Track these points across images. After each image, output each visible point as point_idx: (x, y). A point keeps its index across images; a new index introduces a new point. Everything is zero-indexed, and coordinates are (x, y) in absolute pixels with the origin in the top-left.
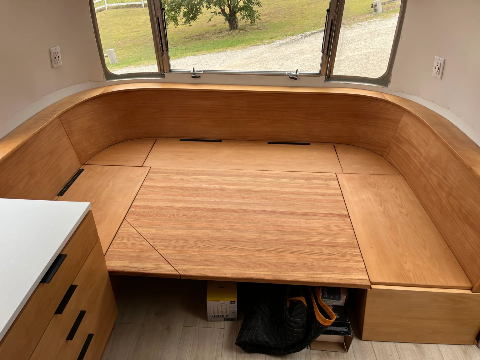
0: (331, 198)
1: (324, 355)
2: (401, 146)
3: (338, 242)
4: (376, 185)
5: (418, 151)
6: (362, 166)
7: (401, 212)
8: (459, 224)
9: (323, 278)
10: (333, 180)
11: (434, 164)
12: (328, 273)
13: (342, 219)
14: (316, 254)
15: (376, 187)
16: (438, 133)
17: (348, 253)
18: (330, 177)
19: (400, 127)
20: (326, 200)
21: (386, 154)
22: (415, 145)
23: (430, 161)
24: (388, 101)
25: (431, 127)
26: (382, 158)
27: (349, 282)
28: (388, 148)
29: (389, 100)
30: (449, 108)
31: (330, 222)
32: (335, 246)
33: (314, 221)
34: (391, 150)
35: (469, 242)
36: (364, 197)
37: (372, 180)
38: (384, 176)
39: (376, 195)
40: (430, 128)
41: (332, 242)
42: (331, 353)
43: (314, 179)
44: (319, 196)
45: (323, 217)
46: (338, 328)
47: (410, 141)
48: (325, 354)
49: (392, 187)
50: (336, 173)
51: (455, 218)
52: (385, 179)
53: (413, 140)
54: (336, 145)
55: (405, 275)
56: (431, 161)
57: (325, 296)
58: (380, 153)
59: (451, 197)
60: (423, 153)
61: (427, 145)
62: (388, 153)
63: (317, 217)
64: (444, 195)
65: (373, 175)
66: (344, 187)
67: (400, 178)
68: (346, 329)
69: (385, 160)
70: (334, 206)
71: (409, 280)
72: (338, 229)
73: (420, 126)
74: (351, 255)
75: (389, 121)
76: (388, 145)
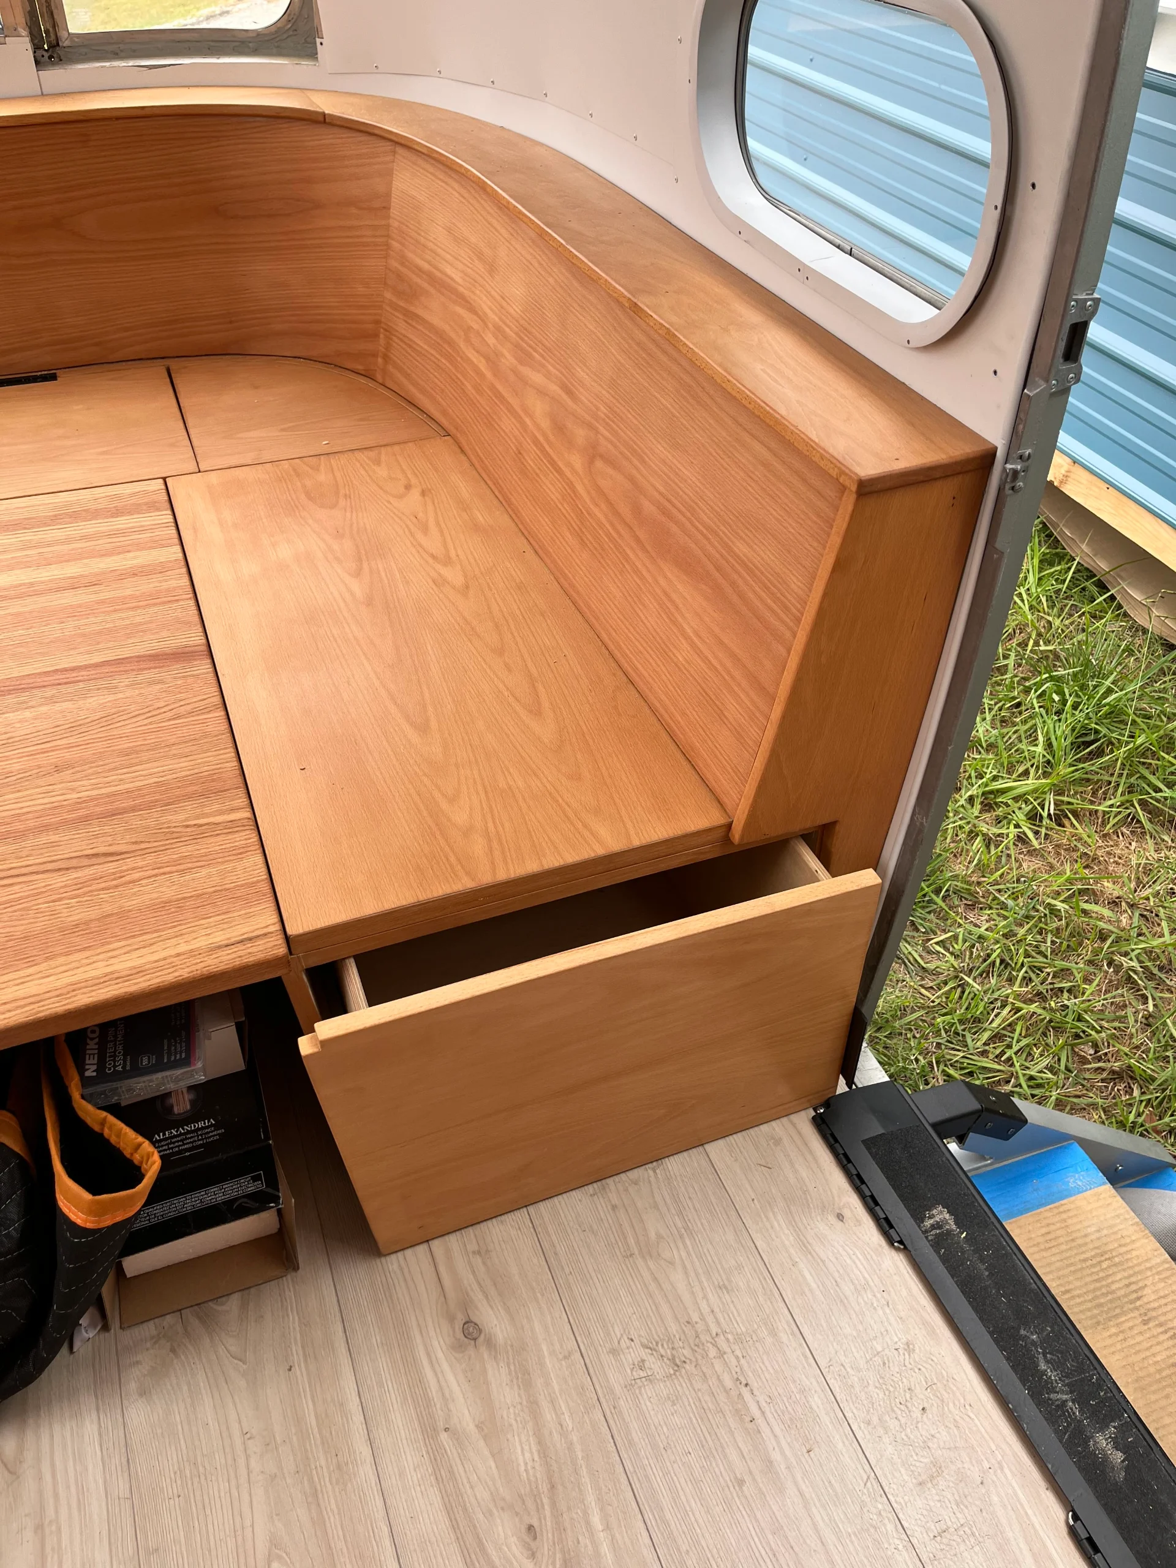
0: (129, 589)
1: (186, 1330)
2: (420, 312)
3: (139, 789)
4: (342, 492)
5: (472, 310)
6: (283, 430)
7: (439, 582)
8: (645, 573)
9: (38, 998)
10: (152, 506)
11: (526, 343)
12: (71, 958)
13: (172, 673)
14: (18, 876)
15: (342, 502)
16: (511, 196)
17: (187, 826)
18: (133, 501)
19: (396, 224)
20: (102, 602)
21: (380, 360)
22: (461, 289)
23: (514, 336)
24: (324, 115)
25: (489, 182)
26: (371, 384)
27: (176, 974)
28: (382, 336)
29: (326, 112)
30: (546, 94)
31: (111, 698)
32: (124, 811)
33: (27, 714)
34: (394, 338)
35: (687, 638)
36: (285, 552)
37: (322, 477)
38: (372, 454)
39: (339, 535)
40: (483, 187)
41: (108, 796)
42: (223, 1304)
43: (55, 519)
44: (67, 594)
45: (81, 685)
46: (214, 1189)
47: (443, 277)
48: (195, 1322)
49: (408, 487)
50: (164, 479)
51: (628, 551)
52: (378, 462)
53: (449, 270)
54: (174, 364)
55: (451, 854)
56: (516, 334)
57: (115, 1066)
58: (359, 367)
59: (599, 464)
60: (488, 311)
61: (492, 269)
62: (386, 358)
63: (50, 692)
64: (578, 461)
65: (331, 456)
66: (195, 530)
67: (440, 448)
68: (255, 1179)
69: (382, 390)
70: (140, 624)
71: (468, 873)
72: (146, 722)
73: (457, 195)
74: (202, 832)
75: (354, 210)
76: (378, 322)
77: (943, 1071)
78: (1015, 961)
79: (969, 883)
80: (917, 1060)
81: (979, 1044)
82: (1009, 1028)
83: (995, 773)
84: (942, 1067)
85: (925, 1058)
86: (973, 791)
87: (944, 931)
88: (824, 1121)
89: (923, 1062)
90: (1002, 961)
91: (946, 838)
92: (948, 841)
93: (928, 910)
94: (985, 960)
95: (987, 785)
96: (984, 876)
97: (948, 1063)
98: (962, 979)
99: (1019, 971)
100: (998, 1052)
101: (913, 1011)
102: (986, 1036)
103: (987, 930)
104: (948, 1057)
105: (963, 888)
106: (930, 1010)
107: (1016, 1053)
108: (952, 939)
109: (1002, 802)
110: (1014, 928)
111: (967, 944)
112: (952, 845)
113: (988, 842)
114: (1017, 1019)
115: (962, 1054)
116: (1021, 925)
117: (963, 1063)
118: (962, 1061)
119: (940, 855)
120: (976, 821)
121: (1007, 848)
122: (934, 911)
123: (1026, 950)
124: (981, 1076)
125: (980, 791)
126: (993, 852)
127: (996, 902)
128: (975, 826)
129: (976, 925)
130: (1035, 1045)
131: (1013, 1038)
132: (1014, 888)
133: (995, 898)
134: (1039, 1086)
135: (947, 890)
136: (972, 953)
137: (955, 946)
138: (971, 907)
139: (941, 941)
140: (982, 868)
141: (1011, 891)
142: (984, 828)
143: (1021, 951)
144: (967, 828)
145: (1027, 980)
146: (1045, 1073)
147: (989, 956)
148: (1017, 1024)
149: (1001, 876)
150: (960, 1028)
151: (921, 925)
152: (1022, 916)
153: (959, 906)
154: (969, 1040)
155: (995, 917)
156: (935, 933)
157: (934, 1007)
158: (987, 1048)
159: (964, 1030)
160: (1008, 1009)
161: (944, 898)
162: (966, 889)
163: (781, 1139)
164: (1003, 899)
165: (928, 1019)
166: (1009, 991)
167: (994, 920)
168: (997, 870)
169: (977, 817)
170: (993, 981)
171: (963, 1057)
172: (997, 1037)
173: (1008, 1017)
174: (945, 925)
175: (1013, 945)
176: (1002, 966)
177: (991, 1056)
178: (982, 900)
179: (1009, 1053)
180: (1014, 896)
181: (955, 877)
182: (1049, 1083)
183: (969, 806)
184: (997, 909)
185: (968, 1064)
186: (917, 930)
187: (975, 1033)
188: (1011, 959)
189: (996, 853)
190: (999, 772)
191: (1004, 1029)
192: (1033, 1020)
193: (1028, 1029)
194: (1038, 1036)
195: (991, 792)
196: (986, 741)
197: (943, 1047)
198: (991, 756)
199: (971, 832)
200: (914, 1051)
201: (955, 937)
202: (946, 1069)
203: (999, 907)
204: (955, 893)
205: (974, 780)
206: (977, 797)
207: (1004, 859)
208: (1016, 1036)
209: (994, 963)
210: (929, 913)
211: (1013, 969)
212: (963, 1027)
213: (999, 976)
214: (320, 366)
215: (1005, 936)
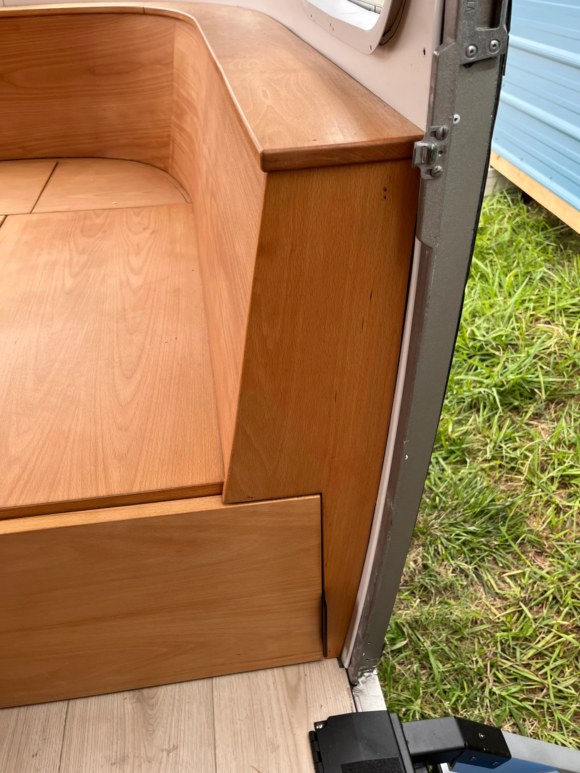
2: (184, 125)
6: (96, 195)
19: (176, 72)
28: (171, 145)
34: (176, 146)
38: (139, 210)
52: (138, 215)
58: (162, 166)
75: (158, 66)
76: (169, 136)
77: (495, 674)
78: (564, 599)
79: (541, 537)
80: (477, 662)
81: (525, 658)
82: (550, 650)
83: (572, 463)
84: (494, 670)
85: (483, 661)
86: (553, 473)
87: (517, 568)
88: (316, 739)
89: (481, 663)
90: (554, 598)
91: (530, 503)
92: (531, 505)
93: (508, 551)
94: (542, 595)
95: (564, 471)
96: (552, 534)
97: (499, 668)
98: (520, 607)
99: (565, 607)
100: (538, 666)
101: (482, 623)
102: (531, 653)
103: (548, 573)
104: (500, 663)
105: (535, 540)
106: (495, 624)
107: (552, 670)
108: (521, 575)
109: (574, 484)
110: (569, 575)
111: (531, 581)
112: (533, 508)
113: (558, 510)
114: (559, 643)
115: (510, 664)
116: (574, 573)
117: (510, 670)
118: (510, 668)
119: (522, 514)
120: (552, 495)
121: (572, 516)
122: (512, 553)
123: (573, 593)
124: (522, 683)
125: (559, 474)
126: (561, 517)
127: (558, 553)
128: (551, 497)
129: (540, 568)
130: (568, 666)
131: (551, 658)
132: (572, 546)
133: (557, 551)
134: (565, 698)
135: (523, 539)
136: (533, 587)
137: (522, 580)
138: (539, 554)
139: (513, 575)
140: (552, 528)
141: (570, 547)
142: (557, 500)
143: (569, 593)
144: (545, 499)
145: (570, 615)
146: (570, 689)
147: (546, 592)
148: (557, 647)
149: (565, 535)
150: (512, 643)
151: (501, 561)
152: (575, 567)
153: (530, 552)
154: (518, 654)
155: (555, 564)
156: (509, 569)
157: (498, 623)
158: (530, 662)
159: (516, 645)
160: (551, 635)
161: (521, 544)
162: (538, 541)
163: (278, 747)
164: (562, 552)
165: (492, 631)
166: (555, 622)
167: (554, 566)
168: (562, 531)
169: (554, 492)
170: (545, 611)
171: (511, 666)
172: (539, 655)
173: (551, 641)
174: (518, 563)
175: (564, 587)
176: (554, 602)
177: (533, 669)
178: (548, 551)
179: (547, 669)
180: (572, 551)
181: (531, 531)
182: (571, 697)
183: (549, 483)
184: (558, 559)
185: (514, 672)
186: (498, 564)
187: (524, 649)
188: (561, 597)
189: (563, 519)
190: (575, 463)
191: (546, 649)
192: (569, 647)
193: (564, 652)
194: (571, 659)
195: (567, 476)
196: (569, 441)
197: (498, 655)
198: (571, 451)
199: (548, 501)
200: (476, 654)
201: (524, 574)
202: (497, 672)
203: (559, 557)
204: (529, 542)
205: (556, 466)
206: (556, 478)
207: (568, 524)
208: (554, 656)
209: (547, 598)
210: (508, 553)
211: (561, 605)
212: (515, 643)
213: (551, 608)
214: (143, 165)
215: (560, 580)
